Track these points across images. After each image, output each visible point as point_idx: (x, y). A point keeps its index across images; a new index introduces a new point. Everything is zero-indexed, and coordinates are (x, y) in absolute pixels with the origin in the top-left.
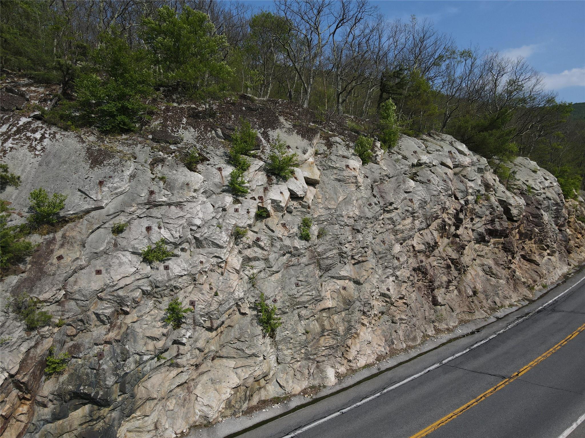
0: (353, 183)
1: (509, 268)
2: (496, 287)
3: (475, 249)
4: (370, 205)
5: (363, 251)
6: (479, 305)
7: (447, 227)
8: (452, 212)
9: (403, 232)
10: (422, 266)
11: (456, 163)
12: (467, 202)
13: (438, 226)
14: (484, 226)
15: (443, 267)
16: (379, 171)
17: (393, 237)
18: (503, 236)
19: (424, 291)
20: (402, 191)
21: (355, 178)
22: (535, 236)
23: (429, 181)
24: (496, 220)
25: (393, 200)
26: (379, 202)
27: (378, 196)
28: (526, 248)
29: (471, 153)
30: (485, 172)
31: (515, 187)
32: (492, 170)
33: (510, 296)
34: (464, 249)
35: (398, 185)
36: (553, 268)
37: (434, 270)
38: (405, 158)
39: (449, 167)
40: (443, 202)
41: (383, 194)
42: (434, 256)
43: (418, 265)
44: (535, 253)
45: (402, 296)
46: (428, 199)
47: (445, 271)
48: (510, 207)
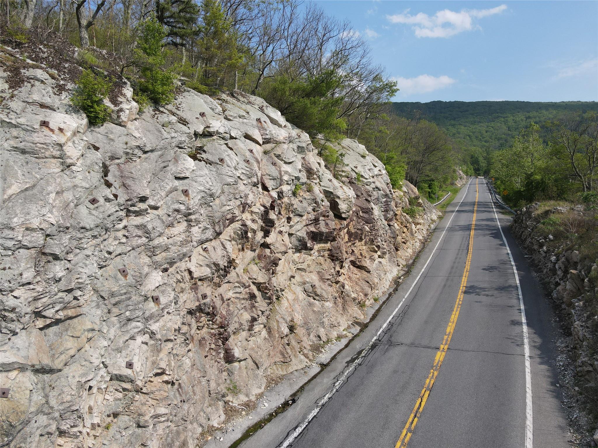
0: (54, 157)
1: (337, 282)
2: (320, 314)
3: (293, 261)
4: (94, 201)
5: (69, 297)
6: (297, 347)
7: (250, 235)
8: (257, 211)
9: (167, 249)
10: (204, 304)
11: (267, 137)
12: (281, 195)
13: (234, 233)
14: (306, 227)
15: (244, 299)
16: (125, 139)
17: (147, 260)
18: (329, 240)
19: (211, 343)
20: (170, 176)
21: (58, 148)
22: (365, 236)
23: (222, 160)
24: (321, 218)
25: (147, 192)
26: (116, 196)
27: (116, 184)
28: (356, 252)
29: (289, 125)
30: (307, 153)
31: (343, 174)
32: (316, 151)
33: (338, 323)
34: (276, 265)
35: (163, 165)
36: (384, 273)
37: (228, 305)
38: (183, 122)
39: (257, 142)
40: (243, 195)
41: (128, 182)
42: (229, 282)
43: (197, 304)
44: (365, 257)
45: (159, 371)
46: (217, 189)
47: (247, 303)
48: (337, 200)
